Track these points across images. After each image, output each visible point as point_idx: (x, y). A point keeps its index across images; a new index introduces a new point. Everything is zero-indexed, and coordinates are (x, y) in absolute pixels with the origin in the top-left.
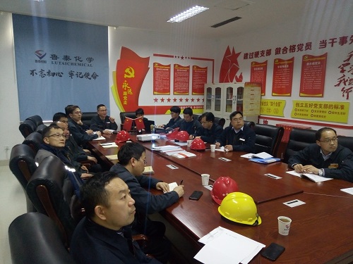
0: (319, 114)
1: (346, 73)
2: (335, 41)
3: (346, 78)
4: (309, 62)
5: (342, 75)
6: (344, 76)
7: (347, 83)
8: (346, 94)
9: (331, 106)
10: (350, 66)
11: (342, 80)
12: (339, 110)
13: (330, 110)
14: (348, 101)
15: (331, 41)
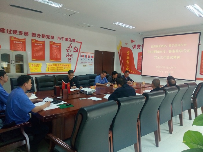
0: (60, 69)
1: (69, 52)
2: (64, 38)
3: (69, 54)
4: (54, 45)
5: (67, 53)
6: (68, 53)
7: (69, 56)
8: (69, 61)
9: (65, 65)
10: (70, 50)
11: (68, 55)
12: (68, 67)
13: (65, 67)
14: (70, 63)
15: (62, 38)
